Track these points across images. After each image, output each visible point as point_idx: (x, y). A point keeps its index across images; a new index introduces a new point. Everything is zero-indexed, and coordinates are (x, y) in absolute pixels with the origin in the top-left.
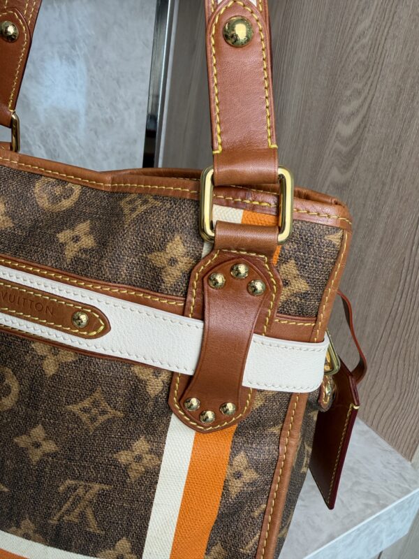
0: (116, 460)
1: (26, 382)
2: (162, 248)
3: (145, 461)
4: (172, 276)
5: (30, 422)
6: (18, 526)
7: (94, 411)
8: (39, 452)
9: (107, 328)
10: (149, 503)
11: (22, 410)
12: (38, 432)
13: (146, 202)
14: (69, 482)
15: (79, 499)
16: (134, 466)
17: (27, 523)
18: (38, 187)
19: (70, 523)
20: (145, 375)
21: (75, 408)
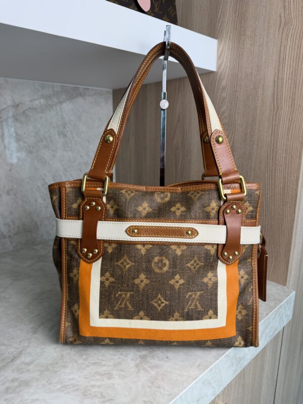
0: (203, 282)
1: (171, 260)
2: (209, 205)
3: (212, 280)
4: (213, 213)
5: (174, 274)
6: (173, 317)
7: (195, 264)
8: (178, 284)
9: (198, 233)
10: (216, 295)
11: (171, 270)
12: (177, 277)
13: (198, 193)
14: (189, 293)
15: (194, 299)
16: (209, 282)
17: (177, 314)
18: (156, 196)
19: (192, 309)
20: (209, 247)
21: (189, 265)
